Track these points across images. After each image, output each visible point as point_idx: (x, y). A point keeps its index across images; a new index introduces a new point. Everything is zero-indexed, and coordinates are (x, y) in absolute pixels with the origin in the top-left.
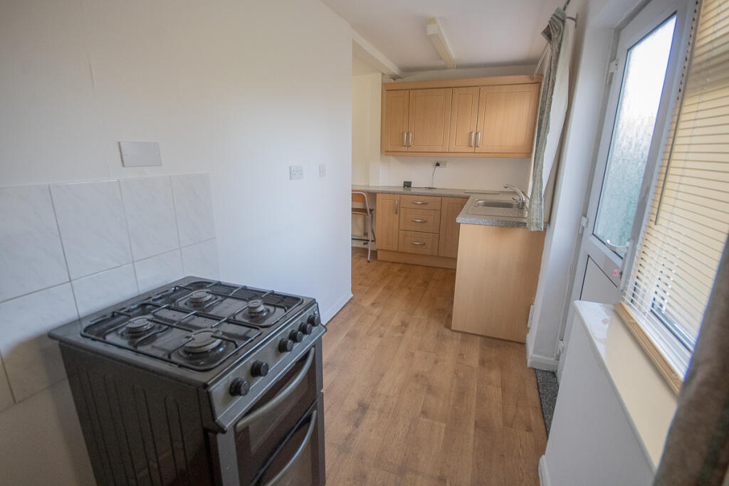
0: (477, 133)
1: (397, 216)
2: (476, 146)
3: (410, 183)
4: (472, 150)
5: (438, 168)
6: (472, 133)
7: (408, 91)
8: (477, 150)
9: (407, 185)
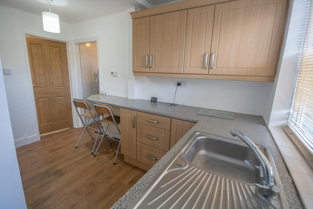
0: (211, 55)
1: (134, 130)
2: (210, 68)
3: (156, 99)
4: (205, 71)
5: (179, 87)
6: (205, 54)
7: (148, 18)
8: (211, 72)
9: (154, 100)
